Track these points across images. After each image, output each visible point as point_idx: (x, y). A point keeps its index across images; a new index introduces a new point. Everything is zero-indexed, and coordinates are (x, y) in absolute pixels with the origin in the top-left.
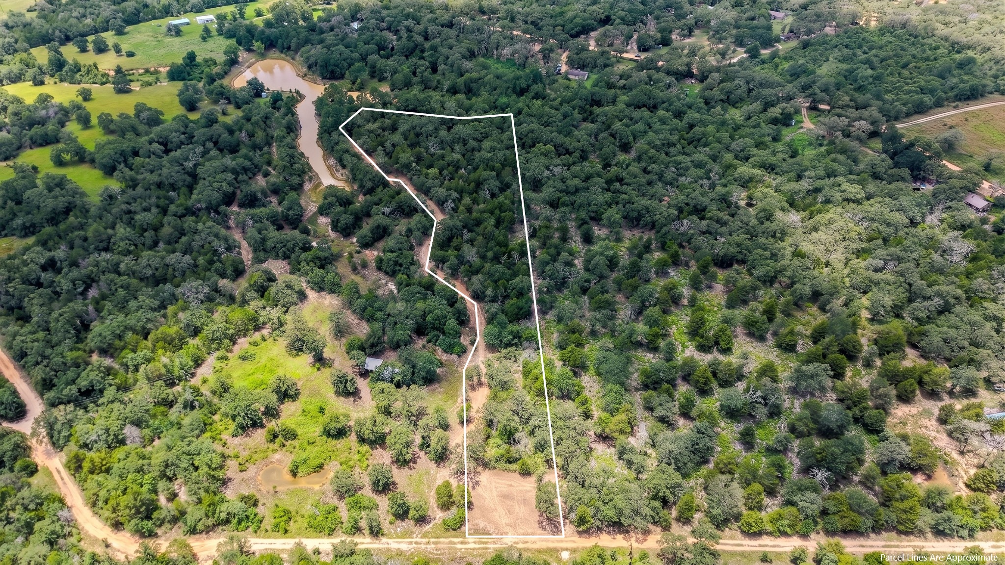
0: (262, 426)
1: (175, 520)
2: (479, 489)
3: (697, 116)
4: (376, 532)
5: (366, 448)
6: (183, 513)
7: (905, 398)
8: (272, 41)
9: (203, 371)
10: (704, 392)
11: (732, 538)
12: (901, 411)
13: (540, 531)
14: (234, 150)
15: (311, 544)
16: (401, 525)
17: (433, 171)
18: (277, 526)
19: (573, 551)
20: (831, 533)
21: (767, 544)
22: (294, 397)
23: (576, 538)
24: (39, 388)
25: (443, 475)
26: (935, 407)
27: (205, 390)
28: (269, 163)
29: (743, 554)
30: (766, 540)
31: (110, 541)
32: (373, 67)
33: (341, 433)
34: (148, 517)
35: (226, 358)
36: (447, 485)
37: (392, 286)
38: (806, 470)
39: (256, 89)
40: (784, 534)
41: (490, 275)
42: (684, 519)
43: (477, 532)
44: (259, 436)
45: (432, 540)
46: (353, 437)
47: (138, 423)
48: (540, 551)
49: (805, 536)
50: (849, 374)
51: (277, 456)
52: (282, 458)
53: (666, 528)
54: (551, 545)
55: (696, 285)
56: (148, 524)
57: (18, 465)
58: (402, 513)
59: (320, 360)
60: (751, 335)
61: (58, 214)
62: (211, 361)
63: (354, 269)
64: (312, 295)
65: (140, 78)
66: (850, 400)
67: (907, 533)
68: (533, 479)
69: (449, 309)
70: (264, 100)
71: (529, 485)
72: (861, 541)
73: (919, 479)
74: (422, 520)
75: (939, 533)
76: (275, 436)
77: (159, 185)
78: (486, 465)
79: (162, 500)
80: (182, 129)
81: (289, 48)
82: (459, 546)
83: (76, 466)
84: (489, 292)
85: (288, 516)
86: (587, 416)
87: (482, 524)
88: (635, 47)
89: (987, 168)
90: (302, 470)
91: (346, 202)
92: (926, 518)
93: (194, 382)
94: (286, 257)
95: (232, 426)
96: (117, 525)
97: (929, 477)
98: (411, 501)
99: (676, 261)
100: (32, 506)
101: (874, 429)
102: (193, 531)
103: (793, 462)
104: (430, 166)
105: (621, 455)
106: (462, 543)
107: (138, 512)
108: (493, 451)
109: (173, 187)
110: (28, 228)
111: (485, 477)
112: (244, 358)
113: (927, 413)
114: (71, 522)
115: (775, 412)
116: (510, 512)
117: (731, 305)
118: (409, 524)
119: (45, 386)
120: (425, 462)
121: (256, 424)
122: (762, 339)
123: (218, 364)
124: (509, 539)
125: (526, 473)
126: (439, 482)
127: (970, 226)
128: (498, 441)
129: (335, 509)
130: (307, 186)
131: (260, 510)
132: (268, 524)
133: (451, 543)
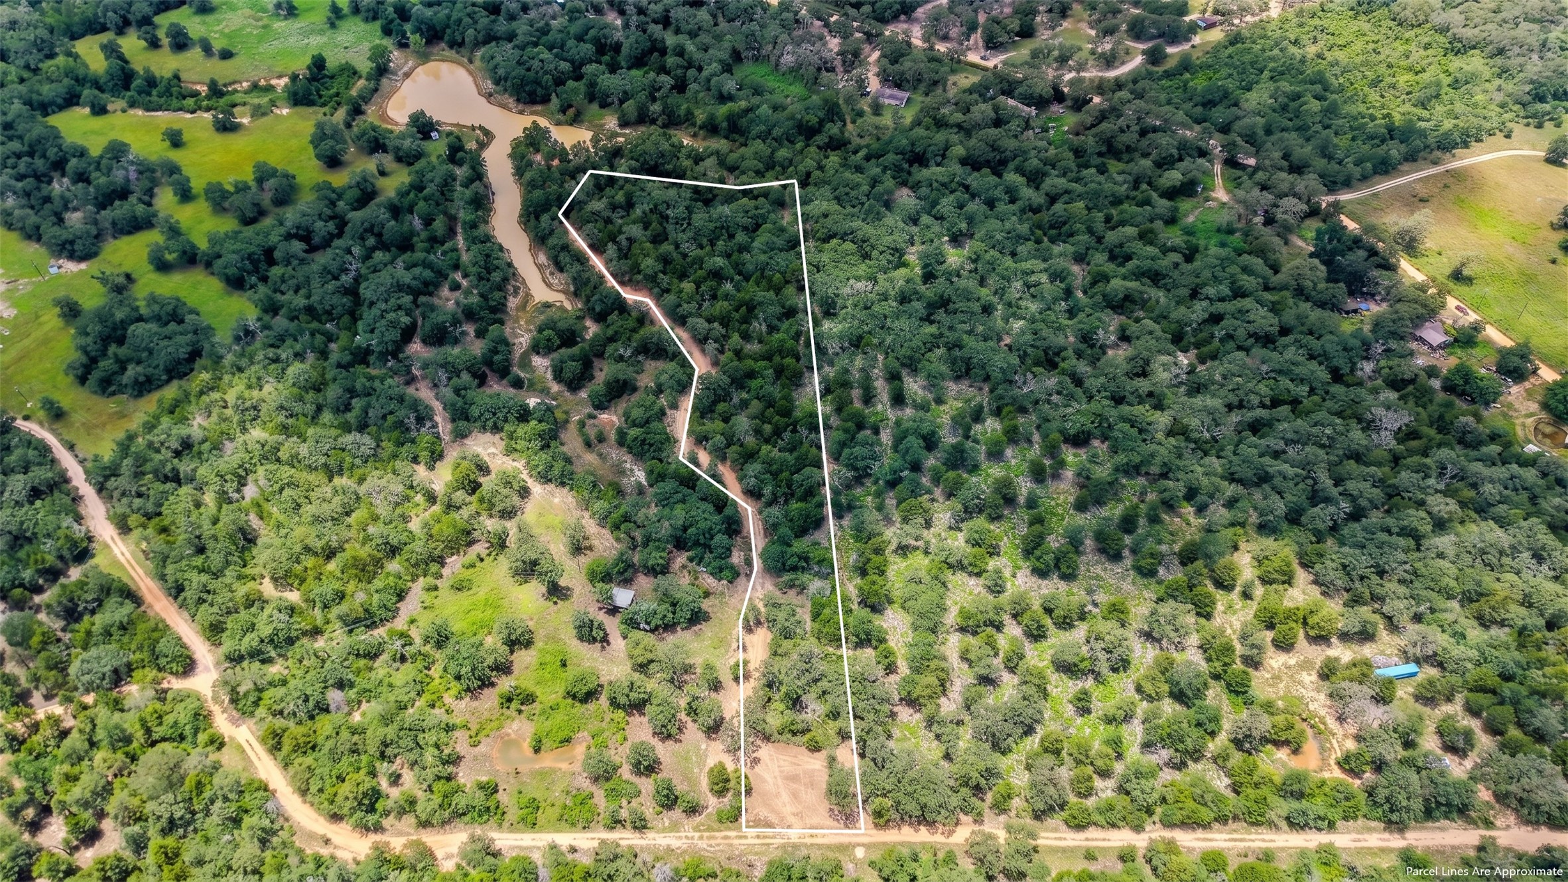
0: (492, 685)
1: (402, 812)
2: (758, 769)
3: (1062, 182)
4: (640, 825)
5: (621, 714)
6: (412, 802)
7: (1284, 645)
8: (436, 32)
9: (409, 608)
10: (1036, 635)
11: (1056, 830)
12: (1276, 661)
13: (830, 822)
14: (405, 245)
15: (564, 839)
16: (668, 818)
17: (688, 286)
18: (523, 819)
19: (868, 846)
20: (1168, 824)
21: (1094, 837)
22: (528, 644)
23: (874, 832)
24: (208, 634)
25: (715, 754)
26: (1318, 654)
27: (416, 635)
28: (456, 267)
29: (1064, 850)
30: (1092, 833)
31: (329, 835)
32: (592, 85)
33: (590, 696)
34: (372, 809)
35: (436, 588)
36: (722, 766)
37: (640, 475)
38: (1147, 746)
39: (423, 126)
40: (1114, 826)
41: (769, 463)
42: (1000, 807)
43: (757, 823)
44: (490, 699)
45: (706, 834)
46: (604, 701)
47: (341, 685)
48: (829, 847)
49: (1138, 829)
50: (1220, 607)
51: (515, 726)
52: (520, 728)
53: (978, 821)
54: (845, 840)
55: (1038, 474)
56: (371, 819)
57: (202, 737)
58: (669, 800)
59: (556, 591)
60: (1102, 551)
61: (179, 362)
62: (417, 589)
63: (588, 445)
64: (536, 488)
65: (247, 99)
66: (1213, 649)
67: (1257, 824)
68: (824, 754)
69: (717, 518)
70: (437, 147)
71: (816, 764)
72: (1200, 834)
73: (1282, 754)
74: (693, 810)
75: (1294, 824)
76: (510, 700)
77: (310, 310)
78: (767, 738)
79: (384, 784)
80: (328, 212)
81: (461, 44)
82: (736, 842)
83: (275, 742)
84: (767, 491)
85: (534, 806)
86: (890, 669)
87: (763, 813)
88: (981, 43)
89: (1458, 276)
90: (547, 743)
91: (569, 338)
92: (1282, 807)
93: (400, 624)
94: (496, 429)
95: (456, 687)
96: (336, 818)
97: (1296, 751)
98: (680, 788)
99: (1013, 436)
100: (232, 796)
101: (1238, 689)
102: (425, 824)
103: (1134, 734)
104: (683, 276)
105: (930, 722)
106: (741, 837)
107: (360, 804)
108: (775, 719)
109: (329, 315)
110: (142, 384)
111: (765, 752)
112: (459, 588)
113: (1305, 665)
114: (281, 814)
115: (1122, 665)
116: (795, 795)
117: (1081, 506)
118: (677, 813)
119: (214, 631)
120: (693, 733)
121: (486, 683)
122: (1116, 557)
123: (428, 598)
124: (795, 834)
125: (815, 748)
126: (711, 762)
127: (1412, 381)
128: (782, 707)
129: (591, 796)
130: (513, 302)
131: (501, 796)
132: (513, 814)
133: (726, 837)
